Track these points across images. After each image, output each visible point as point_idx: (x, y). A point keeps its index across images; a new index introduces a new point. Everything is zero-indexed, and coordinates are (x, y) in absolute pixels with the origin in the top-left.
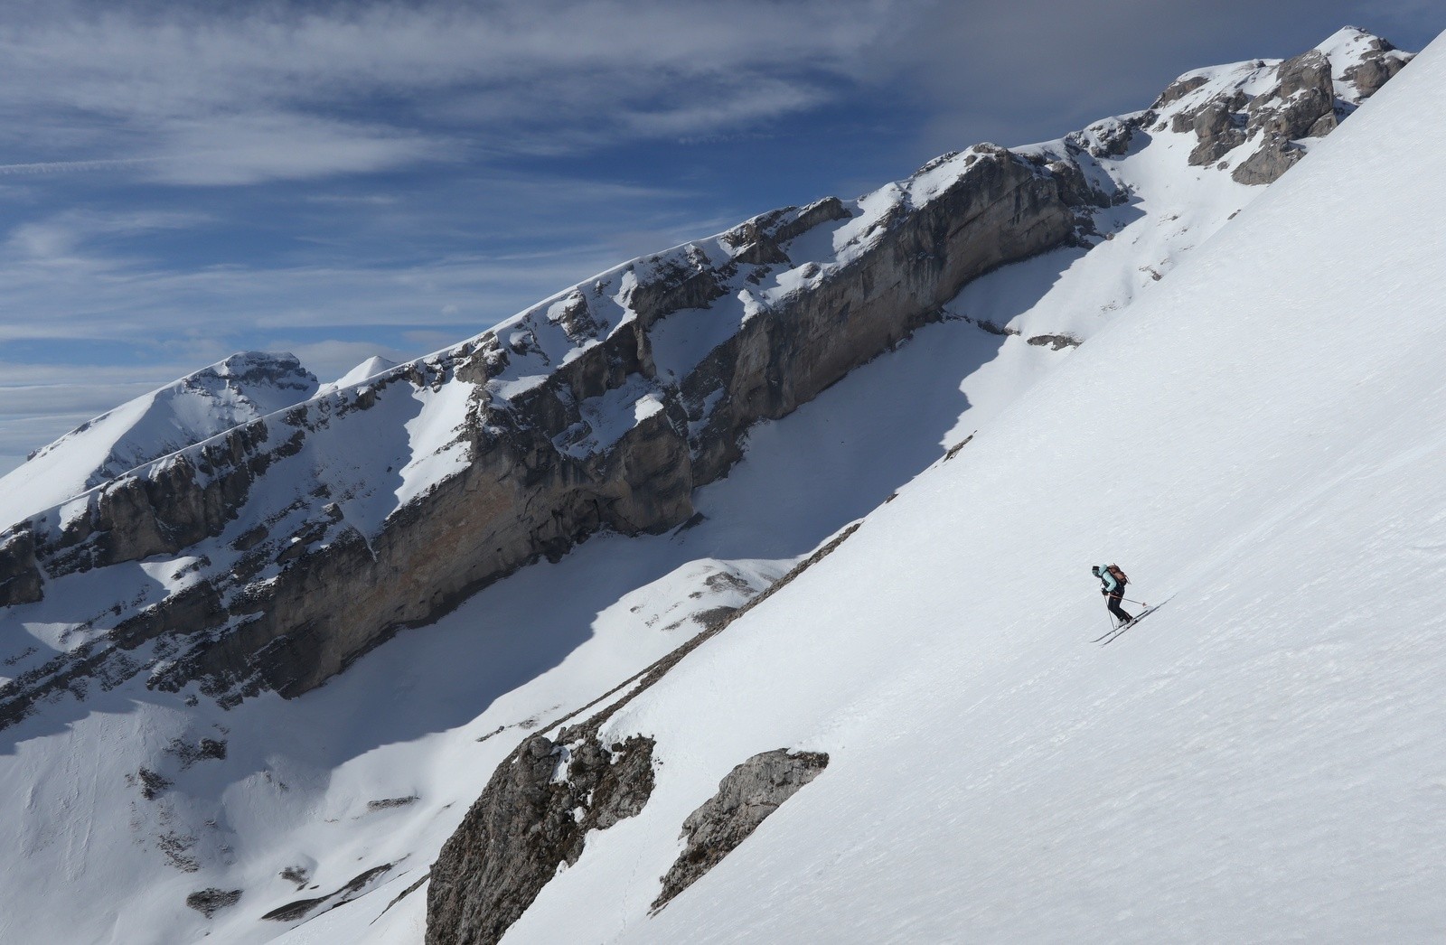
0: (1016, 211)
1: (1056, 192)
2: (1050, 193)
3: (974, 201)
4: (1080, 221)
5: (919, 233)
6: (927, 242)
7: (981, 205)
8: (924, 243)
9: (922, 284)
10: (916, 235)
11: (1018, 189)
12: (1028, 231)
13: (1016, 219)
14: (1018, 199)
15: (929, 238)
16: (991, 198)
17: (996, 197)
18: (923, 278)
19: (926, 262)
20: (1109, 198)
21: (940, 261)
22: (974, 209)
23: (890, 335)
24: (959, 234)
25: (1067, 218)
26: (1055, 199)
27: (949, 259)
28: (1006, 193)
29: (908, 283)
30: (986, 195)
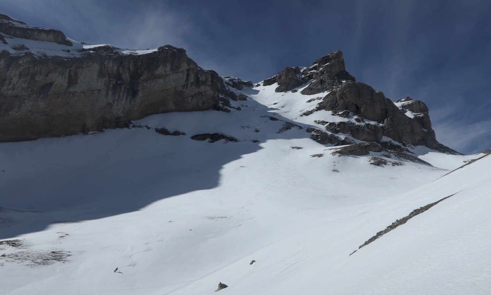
0: (186, 81)
1: (210, 79)
2: (206, 79)
3: (161, 67)
4: (222, 99)
5: (121, 69)
6: (126, 76)
7: (165, 71)
8: (124, 76)
9: (118, 100)
10: (118, 70)
11: (188, 70)
12: (192, 96)
13: (185, 86)
14: (188, 75)
15: (128, 75)
16: (172, 69)
17: (175, 69)
18: (119, 96)
19: (123, 87)
20: (237, 96)
21: (134, 93)
22: (160, 71)
23: (85, 125)
24: (149, 82)
25: (216, 95)
26: (209, 83)
27: (140, 94)
28: (181, 70)
29: (107, 94)
30: (169, 66)
